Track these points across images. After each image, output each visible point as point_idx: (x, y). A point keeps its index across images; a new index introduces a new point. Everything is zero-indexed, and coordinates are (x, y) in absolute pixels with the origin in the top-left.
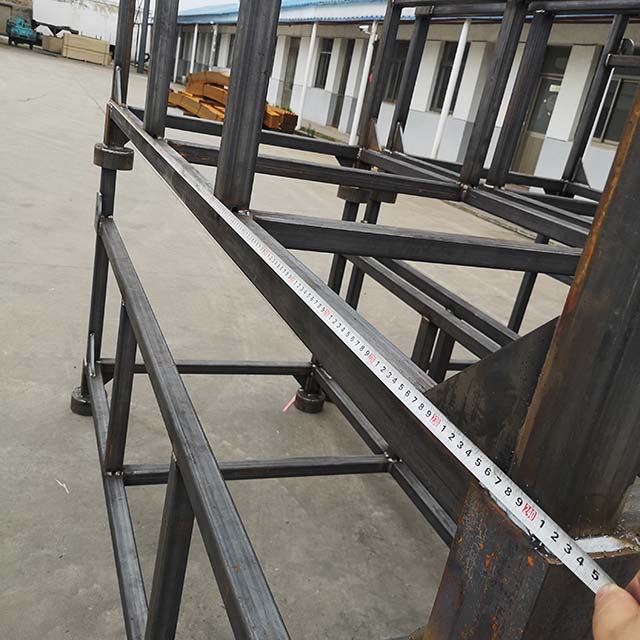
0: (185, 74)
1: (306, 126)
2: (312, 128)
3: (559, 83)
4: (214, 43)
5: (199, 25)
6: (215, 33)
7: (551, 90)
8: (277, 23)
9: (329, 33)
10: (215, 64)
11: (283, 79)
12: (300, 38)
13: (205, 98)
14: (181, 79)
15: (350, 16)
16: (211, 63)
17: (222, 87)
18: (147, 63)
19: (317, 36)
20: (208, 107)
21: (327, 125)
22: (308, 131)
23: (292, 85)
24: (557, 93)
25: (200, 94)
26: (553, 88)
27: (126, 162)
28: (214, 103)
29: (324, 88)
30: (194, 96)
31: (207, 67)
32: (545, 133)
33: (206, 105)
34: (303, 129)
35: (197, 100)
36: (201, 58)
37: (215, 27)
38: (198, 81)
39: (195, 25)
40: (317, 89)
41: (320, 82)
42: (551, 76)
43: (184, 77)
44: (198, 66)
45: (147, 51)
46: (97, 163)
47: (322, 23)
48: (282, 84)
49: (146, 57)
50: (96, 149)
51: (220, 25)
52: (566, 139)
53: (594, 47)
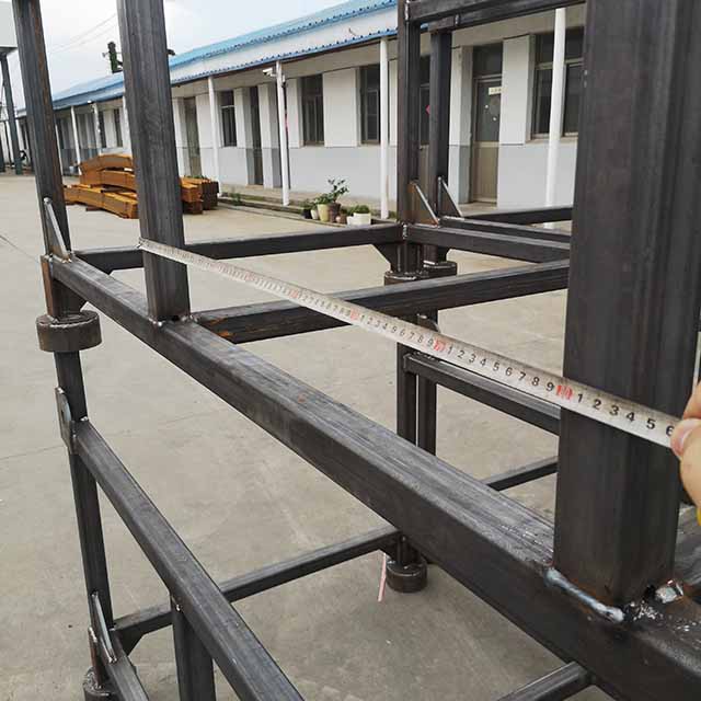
0: (71, 165)
1: (229, 191)
2: (236, 192)
3: (499, 84)
4: (97, 123)
5: (75, 107)
6: (96, 112)
7: (490, 93)
8: (169, 86)
9: (226, 85)
10: (104, 146)
11: (186, 145)
12: (194, 97)
13: (105, 186)
14: (69, 170)
15: (249, 62)
16: (99, 145)
17: (123, 170)
18: (25, 162)
19: (215, 91)
20: (114, 195)
21: (249, 183)
22: (232, 196)
23: (198, 149)
24: (500, 95)
25: (99, 183)
26: (492, 91)
27: (91, 335)
28: (118, 189)
29: (236, 145)
30: (92, 187)
31: (95, 151)
32: (498, 141)
33: (109, 195)
34: (225, 194)
35: (98, 190)
36: (85, 143)
37: (95, 106)
38: (92, 169)
39: (69, 108)
40: (229, 148)
41: (230, 139)
42: (486, 79)
43: (71, 168)
44: (84, 152)
45: (22, 148)
46: (46, 347)
47: (216, 76)
48: (187, 150)
49: (22, 155)
50: (39, 329)
51: (99, 101)
52: (523, 142)
53: (528, 37)
